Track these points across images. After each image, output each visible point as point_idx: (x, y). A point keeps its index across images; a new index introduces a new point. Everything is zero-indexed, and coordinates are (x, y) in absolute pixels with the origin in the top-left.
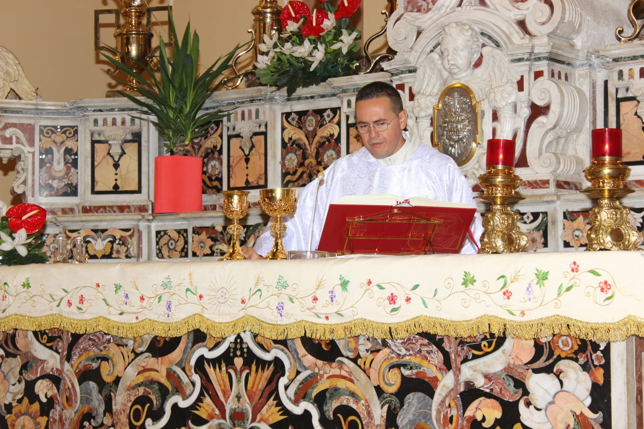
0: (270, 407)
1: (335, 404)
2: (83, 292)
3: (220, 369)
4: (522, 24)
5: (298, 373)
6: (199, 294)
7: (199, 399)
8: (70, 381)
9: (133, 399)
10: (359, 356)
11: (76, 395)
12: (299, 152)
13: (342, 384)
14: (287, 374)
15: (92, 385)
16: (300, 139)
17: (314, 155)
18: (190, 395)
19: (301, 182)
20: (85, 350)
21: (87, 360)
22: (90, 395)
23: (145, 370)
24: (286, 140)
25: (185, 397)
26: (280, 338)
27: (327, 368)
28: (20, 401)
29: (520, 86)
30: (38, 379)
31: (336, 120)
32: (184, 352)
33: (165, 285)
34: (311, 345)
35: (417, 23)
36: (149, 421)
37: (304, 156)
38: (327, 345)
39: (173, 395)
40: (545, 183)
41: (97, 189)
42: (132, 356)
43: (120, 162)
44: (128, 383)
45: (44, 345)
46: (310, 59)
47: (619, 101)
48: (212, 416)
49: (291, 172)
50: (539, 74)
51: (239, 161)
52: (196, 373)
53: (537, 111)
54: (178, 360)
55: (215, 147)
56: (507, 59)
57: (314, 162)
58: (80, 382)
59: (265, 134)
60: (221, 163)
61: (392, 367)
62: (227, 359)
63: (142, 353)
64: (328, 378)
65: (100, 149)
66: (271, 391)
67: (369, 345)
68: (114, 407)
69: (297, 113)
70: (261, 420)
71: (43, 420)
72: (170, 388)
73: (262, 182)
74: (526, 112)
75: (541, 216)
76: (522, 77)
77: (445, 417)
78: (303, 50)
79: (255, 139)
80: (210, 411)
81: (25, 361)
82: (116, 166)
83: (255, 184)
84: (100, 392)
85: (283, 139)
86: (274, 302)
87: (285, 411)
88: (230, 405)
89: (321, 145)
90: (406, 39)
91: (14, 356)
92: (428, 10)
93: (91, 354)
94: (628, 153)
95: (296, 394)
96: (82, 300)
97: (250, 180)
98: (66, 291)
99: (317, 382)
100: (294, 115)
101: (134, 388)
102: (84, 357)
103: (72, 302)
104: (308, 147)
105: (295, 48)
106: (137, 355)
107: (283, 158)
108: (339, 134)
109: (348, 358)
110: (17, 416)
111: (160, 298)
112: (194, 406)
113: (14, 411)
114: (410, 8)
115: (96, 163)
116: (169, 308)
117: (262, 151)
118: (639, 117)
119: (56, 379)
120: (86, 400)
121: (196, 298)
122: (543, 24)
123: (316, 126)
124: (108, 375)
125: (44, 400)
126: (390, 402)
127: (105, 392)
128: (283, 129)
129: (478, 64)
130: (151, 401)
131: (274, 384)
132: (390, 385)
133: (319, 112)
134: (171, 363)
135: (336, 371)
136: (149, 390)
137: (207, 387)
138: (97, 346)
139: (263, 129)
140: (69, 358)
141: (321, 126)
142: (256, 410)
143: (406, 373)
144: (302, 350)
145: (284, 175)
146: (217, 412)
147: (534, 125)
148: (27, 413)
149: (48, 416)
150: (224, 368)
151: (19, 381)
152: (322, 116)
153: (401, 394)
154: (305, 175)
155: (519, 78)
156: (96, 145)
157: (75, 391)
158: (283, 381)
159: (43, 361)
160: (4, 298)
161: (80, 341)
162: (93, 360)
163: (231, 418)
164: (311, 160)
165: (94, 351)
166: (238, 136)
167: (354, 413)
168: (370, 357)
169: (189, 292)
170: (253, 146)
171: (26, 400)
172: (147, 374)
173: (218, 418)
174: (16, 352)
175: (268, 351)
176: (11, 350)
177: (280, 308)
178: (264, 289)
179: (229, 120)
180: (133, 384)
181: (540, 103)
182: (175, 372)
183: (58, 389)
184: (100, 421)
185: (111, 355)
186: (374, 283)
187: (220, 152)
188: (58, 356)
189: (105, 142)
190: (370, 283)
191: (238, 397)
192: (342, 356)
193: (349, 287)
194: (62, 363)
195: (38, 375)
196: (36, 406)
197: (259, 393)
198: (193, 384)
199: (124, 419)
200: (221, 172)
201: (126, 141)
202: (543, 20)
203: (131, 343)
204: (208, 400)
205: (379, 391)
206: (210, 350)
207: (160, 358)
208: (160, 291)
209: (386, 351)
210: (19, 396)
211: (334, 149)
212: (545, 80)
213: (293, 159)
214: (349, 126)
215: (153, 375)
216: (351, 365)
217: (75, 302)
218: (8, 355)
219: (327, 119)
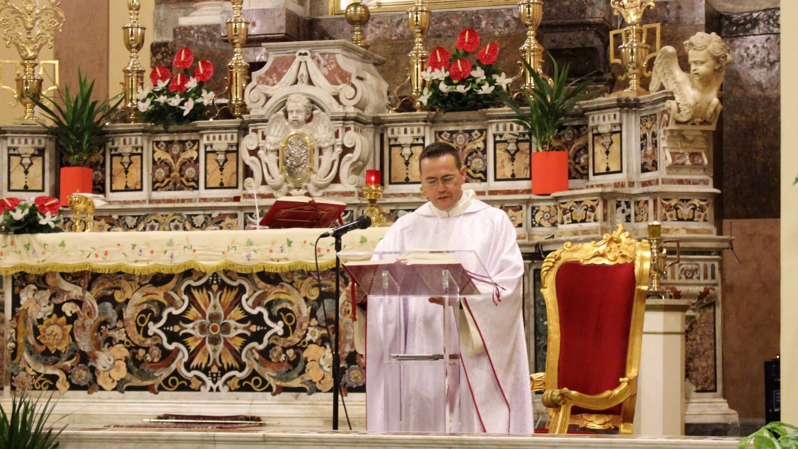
0: (236, 311)
1: (278, 307)
2: (108, 249)
3: (202, 291)
4: (337, 97)
5: (255, 292)
6: (193, 249)
7: (188, 309)
8: (90, 302)
9: (139, 311)
10: (293, 282)
11: (95, 311)
12: (167, 168)
13: (282, 297)
14: (247, 293)
15: (108, 305)
16: (166, 159)
17: (178, 170)
18: (181, 307)
19: (167, 188)
20: (103, 284)
21: (104, 290)
22: (106, 310)
23: (147, 294)
24: (156, 159)
25: (177, 308)
26: (243, 272)
27: (274, 288)
28: (50, 316)
29: (337, 135)
30: (64, 303)
31: (195, 147)
32: (177, 283)
33: (170, 243)
34: (264, 276)
35: (267, 92)
36: (151, 323)
37: (171, 171)
38: (273, 276)
39: (168, 307)
40: (351, 194)
41: (12, 188)
42: (138, 286)
43: (29, 170)
44: (135, 302)
45: (69, 282)
46: (182, 108)
47: (391, 146)
48: (196, 318)
49: (160, 181)
50: (347, 129)
51: (120, 172)
52: (185, 294)
53: (346, 150)
54: (172, 287)
55: (98, 162)
56: (328, 119)
57: (178, 175)
58: (99, 302)
59: (141, 155)
60: (104, 173)
61: (314, 286)
62: (207, 286)
63: (146, 284)
64: (275, 293)
65: (15, 160)
66: (237, 301)
67: (300, 276)
68: (125, 317)
69: (165, 142)
70: (230, 319)
71: (69, 327)
72: (166, 303)
73: (138, 187)
74: (339, 150)
75: (349, 213)
76: (338, 130)
77: (345, 310)
78: (175, 101)
79: (133, 158)
80: (195, 315)
81: (54, 292)
82: (26, 172)
83: (133, 188)
84: (114, 308)
85: (153, 159)
86: (244, 254)
87: (246, 313)
88: (209, 311)
89: (184, 164)
90: (258, 101)
91: (45, 289)
92: (274, 85)
93: (107, 286)
94: (396, 177)
95: (253, 303)
96: (106, 253)
97: (129, 185)
98: (93, 248)
99: (267, 296)
100: (162, 143)
101: (140, 305)
102: (101, 288)
103: (100, 255)
104: (173, 165)
105: (169, 99)
106: (141, 286)
107: (154, 171)
108: (198, 158)
109: (287, 283)
110: (48, 325)
111: (165, 252)
112: (184, 313)
113: (45, 323)
114: (261, 82)
115: (11, 170)
116: (172, 257)
117: (139, 166)
118: (403, 156)
119: (79, 302)
120: (103, 312)
121: (191, 252)
122: (350, 99)
123: (180, 151)
124: (120, 298)
125: (70, 315)
126: (312, 305)
127: (117, 308)
128: (154, 152)
129: (309, 120)
130: (152, 312)
131: (239, 299)
132: (313, 296)
133: (182, 143)
134: (167, 289)
135: (280, 290)
136: (150, 305)
137: (193, 302)
138: (111, 281)
139: (139, 151)
140: (89, 289)
141: (184, 151)
142: (227, 313)
143: (323, 289)
144: (257, 280)
145: (154, 183)
146: (200, 315)
147: (345, 159)
148: (55, 323)
149: (72, 323)
150: (205, 291)
151: (49, 304)
152: (184, 145)
153: (320, 300)
154: (171, 183)
155: (336, 130)
156: (12, 158)
157: (94, 308)
158: (244, 297)
159: (68, 292)
160: (43, 253)
161: (98, 278)
162: (108, 289)
163: (210, 318)
164: (176, 174)
165: (108, 285)
166: (120, 155)
167: (290, 311)
168: (301, 282)
169: (186, 249)
170: (131, 163)
171: (55, 316)
172: (149, 296)
173: (200, 318)
174: (46, 287)
175: (235, 281)
176: (42, 285)
177: (248, 257)
178: (237, 246)
179: (113, 144)
180: (139, 303)
181: (348, 146)
182: (170, 295)
183: (81, 308)
184: (113, 325)
185: (122, 286)
186: (308, 242)
187: (103, 165)
188: (81, 289)
189: (19, 155)
190: (305, 242)
191: (215, 307)
192: (283, 281)
193: (292, 244)
194: (83, 292)
195: (65, 300)
196: (63, 319)
197: (229, 304)
198: (183, 301)
199: (132, 323)
200: (104, 180)
201: (33, 155)
202: (351, 96)
203: (137, 279)
204: (193, 309)
205: (306, 299)
206: (195, 281)
207: (159, 288)
208: (166, 248)
209: (310, 278)
210: (49, 314)
211: (193, 167)
212: (351, 133)
213: (161, 173)
214: (206, 153)
215: (154, 297)
216: (289, 286)
217: (101, 255)
218: (39, 289)
219: (188, 147)
